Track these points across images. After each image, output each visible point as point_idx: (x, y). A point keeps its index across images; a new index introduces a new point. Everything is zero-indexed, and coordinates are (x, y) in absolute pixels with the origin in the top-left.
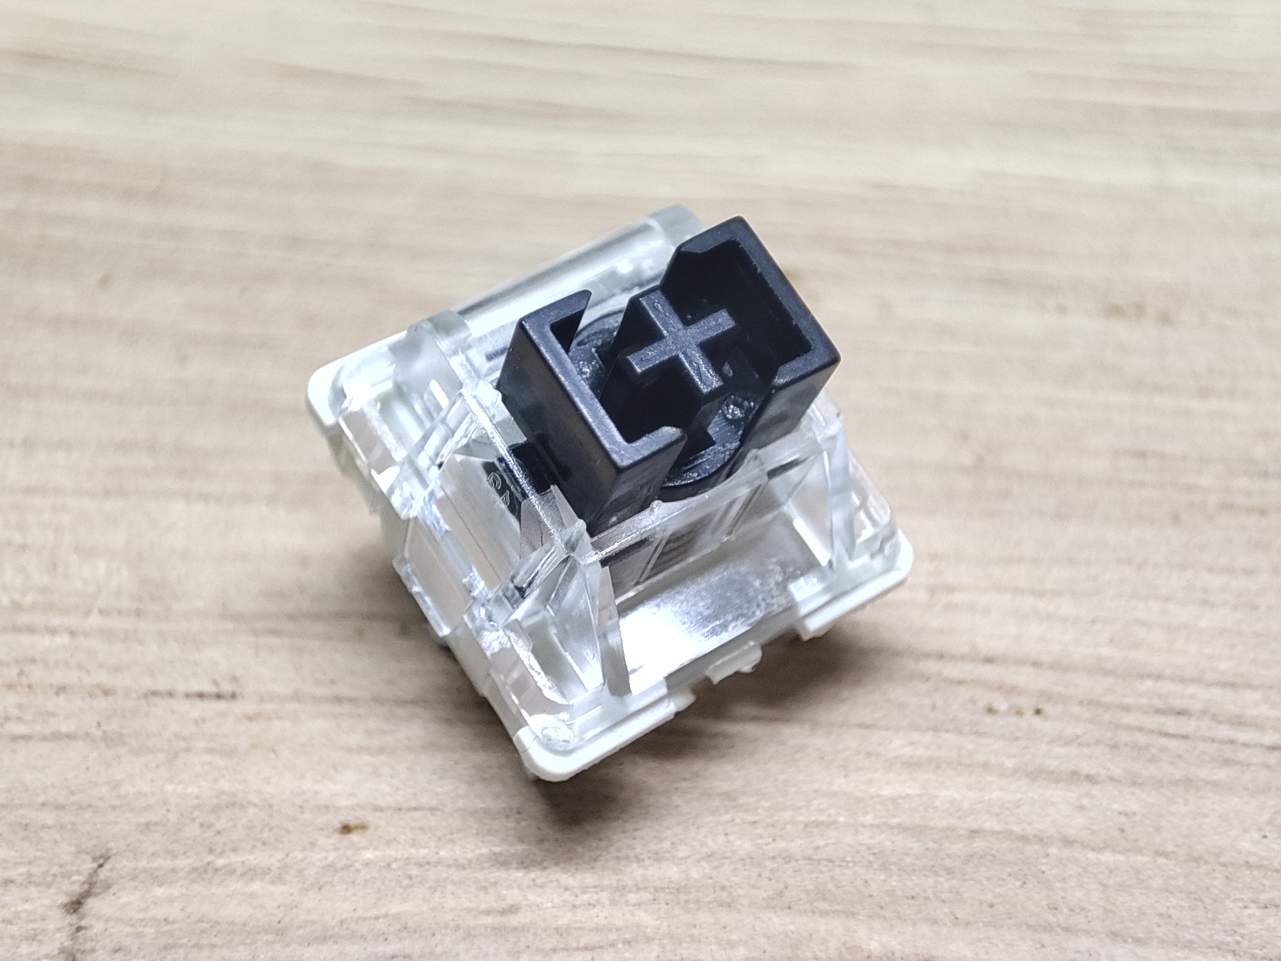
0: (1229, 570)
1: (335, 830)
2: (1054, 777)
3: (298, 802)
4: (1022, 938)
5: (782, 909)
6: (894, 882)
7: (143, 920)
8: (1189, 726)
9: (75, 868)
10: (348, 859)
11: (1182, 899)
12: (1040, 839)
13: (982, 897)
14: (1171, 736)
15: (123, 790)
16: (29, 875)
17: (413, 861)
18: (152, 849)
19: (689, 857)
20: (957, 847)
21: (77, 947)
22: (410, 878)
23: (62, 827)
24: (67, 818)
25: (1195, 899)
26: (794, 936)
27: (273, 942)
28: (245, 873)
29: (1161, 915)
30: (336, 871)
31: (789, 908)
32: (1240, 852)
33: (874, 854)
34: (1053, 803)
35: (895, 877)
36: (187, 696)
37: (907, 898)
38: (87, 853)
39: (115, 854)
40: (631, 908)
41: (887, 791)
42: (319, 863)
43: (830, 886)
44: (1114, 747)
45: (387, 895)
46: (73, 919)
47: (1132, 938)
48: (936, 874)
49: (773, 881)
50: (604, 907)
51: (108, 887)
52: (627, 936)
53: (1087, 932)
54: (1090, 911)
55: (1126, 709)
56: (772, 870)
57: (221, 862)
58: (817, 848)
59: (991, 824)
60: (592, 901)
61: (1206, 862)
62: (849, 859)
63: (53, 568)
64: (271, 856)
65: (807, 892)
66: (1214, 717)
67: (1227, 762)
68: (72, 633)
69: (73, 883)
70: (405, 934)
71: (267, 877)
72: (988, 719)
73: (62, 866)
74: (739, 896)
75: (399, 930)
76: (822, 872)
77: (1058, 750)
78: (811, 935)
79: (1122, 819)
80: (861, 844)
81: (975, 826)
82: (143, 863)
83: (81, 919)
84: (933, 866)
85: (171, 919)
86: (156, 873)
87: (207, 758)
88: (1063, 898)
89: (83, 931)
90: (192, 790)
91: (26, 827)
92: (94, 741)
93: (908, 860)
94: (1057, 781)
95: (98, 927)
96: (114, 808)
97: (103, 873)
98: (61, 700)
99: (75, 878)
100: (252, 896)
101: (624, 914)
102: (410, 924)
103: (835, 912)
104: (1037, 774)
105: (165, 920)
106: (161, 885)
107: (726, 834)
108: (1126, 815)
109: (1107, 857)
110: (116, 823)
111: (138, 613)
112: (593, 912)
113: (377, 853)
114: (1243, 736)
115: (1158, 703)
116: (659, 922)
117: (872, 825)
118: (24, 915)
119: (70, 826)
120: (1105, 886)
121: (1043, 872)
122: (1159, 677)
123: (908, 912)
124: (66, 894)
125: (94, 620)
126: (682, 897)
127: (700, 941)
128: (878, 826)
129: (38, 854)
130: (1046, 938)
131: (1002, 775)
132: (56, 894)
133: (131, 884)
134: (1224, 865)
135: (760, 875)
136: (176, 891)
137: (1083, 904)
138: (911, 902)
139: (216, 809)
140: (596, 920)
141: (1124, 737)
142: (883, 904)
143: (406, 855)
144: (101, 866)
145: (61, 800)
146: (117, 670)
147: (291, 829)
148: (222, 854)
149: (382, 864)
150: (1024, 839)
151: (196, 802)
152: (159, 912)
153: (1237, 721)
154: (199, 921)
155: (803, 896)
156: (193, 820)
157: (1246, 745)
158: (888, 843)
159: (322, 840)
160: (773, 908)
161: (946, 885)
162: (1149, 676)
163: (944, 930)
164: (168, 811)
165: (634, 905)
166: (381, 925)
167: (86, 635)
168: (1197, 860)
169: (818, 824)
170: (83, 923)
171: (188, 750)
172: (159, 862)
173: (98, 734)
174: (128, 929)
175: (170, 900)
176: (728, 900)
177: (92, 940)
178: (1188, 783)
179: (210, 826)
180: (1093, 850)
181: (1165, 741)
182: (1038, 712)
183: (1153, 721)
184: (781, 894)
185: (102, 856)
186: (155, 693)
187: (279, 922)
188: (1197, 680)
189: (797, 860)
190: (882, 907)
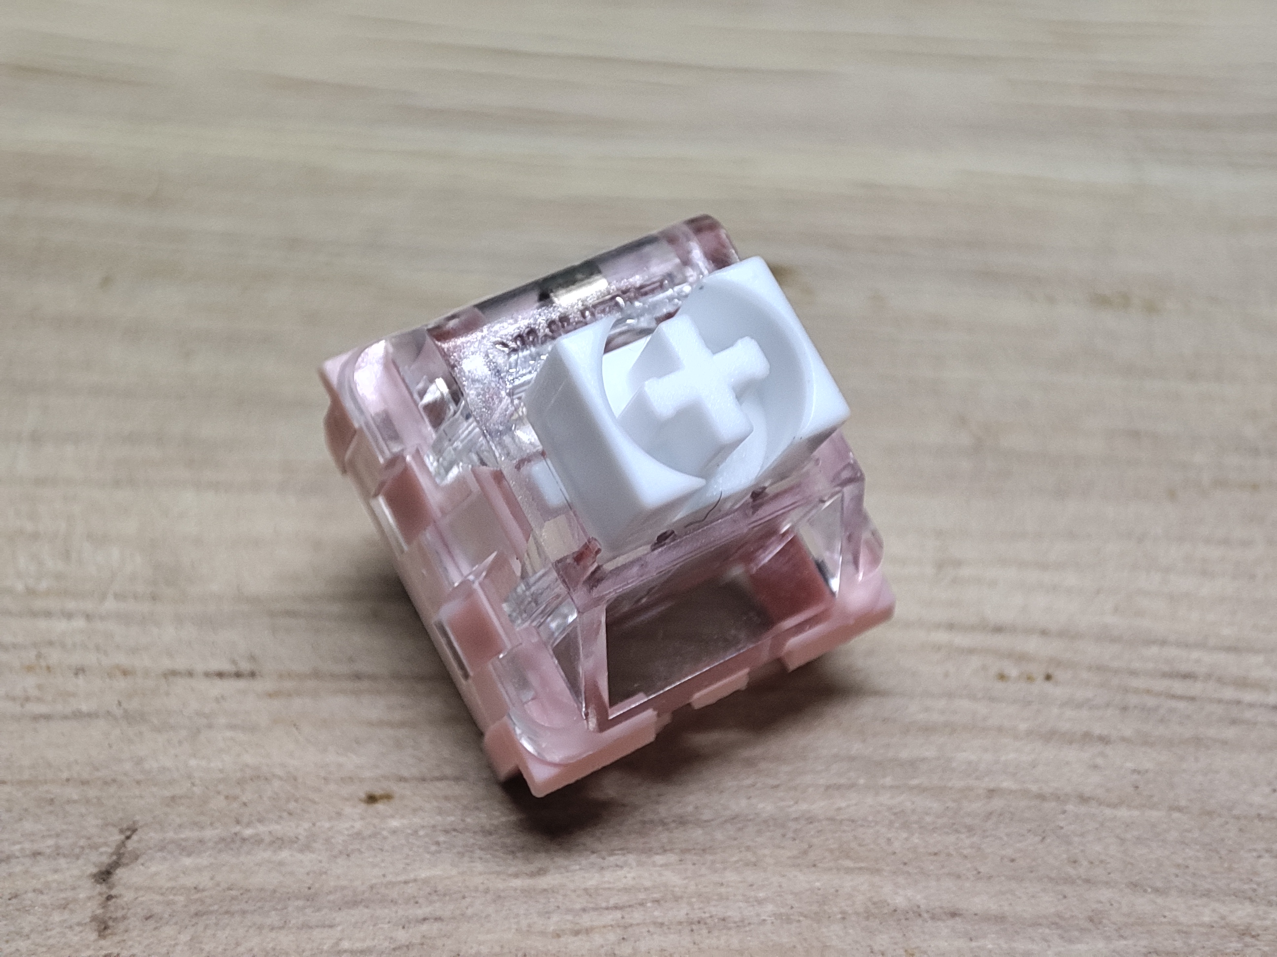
0: (1225, 542)
1: (361, 800)
2: (1068, 739)
3: (323, 774)
4: (1044, 890)
5: (808, 867)
6: (916, 840)
7: (173, 888)
8: (1196, 688)
9: (102, 840)
10: (375, 826)
11: (1198, 851)
12: (1057, 798)
13: (1003, 853)
14: (1181, 698)
15: (147, 766)
16: (58, 847)
17: (440, 828)
18: (178, 821)
19: (713, 820)
20: (977, 806)
21: (108, 915)
22: (438, 843)
23: (88, 801)
24: (92, 793)
25: (1210, 850)
26: (820, 892)
27: (304, 908)
28: (274, 842)
29: (1178, 866)
30: (363, 839)
31: (814, 866)
32: (1251, 805)
33: (895, 814)
34: (1067, 763)
35: (917, 835)
36: (207, 675)
37: (930, 854)
38: (114, 826)
39: (141, 827)
40: (658, 868)
41: (904, 754)
42: (346, 832)
43: (854, 845)
44: (1125, 709)
45: (414, 860)
46: (101, 888)
47: (1151, 888)
48: (957, 831)
49: (797, 842)
50: (632, 868)
51: (137, 858)
52: (656, 896)
53: (1107, 883)
54: (1109, 863)
55: (1134, 673)
56: (795, 831)
57: (248, 832)
58: (839, 809)
59: (1007, 784)
60: (618, 863)
61: (1220, 815)
62: (870, 818)
63: (66, 556)
64: (297, 826)
65: (831, 851)
66: (1221, 681)
67: (1234, 722)
68: (88, 617)
69: (101, 854)
70: (435, 898)
71: (296, 846)
72: (1000, 686)
73: (89, 838)
74: (765, 856)
75: (430, 894)
76: (844, 831)
77: (1069, 713)
78: (837, 891)
79: (1135, 777)
80: (881, 805)
81: (992, 785)
82: (170, 835)
83: (111, 888)
84: (954, 824)
85: (201, 887)
86: (184, 844)
87: (229, 734)
88: (1082, 851)
89: (114, 900)
90: (216, 764)
91: (52, 801)
92: (115, 718)
93: (928, 819)
94: (1071, 742)
95: (128, 896)
96: (138, 782)
97: (131, 845)
98: (81, 680)
99: (103, 849)
100: (281, 864)
101: (651, 875)
102: (440, 888)
103: (860, 869)
104: (1050, 736)
105: (195, 888)
106: (189, 855)
107: (749, 798)
108: (1139, 772)
109: (1123, 813)
110: (141, 797)
111: (154, 598)
112: (621, 873)
113: (405, 822)
114: (1248, 696)
115: (1166, 668)
116: (685, 882)
117: (891, 787)
118: (54, 885)
119: (95, 800)
120: (1123, 841)
121: (1062, 828)
122: (1163, 643)
123: (932, 867)
124: (95, 865)
125: (110, 605)
126: (709, 858)
127: (727, 899)
128: (897, 787)
129: (65, 827)
130: (1067, 889)
131: (1016, 737)
132: (85, 865)
133: (160, 854)
134: (1238, 818)
135: (784, 836)
136: (204, 860)
137: (1103, 857)
138: (935, 858)
139: (240, 782)
140: (624, 881)
141: (1133, 700)
142: (906, 860)
143: (433, 822)
144: (128, 838)
145: (85, 776)
146: (134, 651)
147: (317, 800)
148: (249, 825)
149: (409, 831)
150: (1042, 797)
151: (221, 776)
152: (188, 881)
153: (1242, 683)
154: (230, 889)
155: (827, 854)
156: (219, 793)
157: (1251, 705)
158: (908, 804)
159: (348, 810)
160: (799, 865)
161: (968, 842)
162: (1154, 642)
163: (967, 885)
164: (193, 784)
165: (661, 866)
166: (411, 889)
167: (102, 618)
168: (1210, 814)
169: (838, 787)
170: (113, 892)
171: (210, 726)
172: (186, 834)
173: (118, 712)
174: (158, 898)
175: (199, 869)
176: (753, 859)
177: (123, 908)
178: (1198, 741)
179: (235, 798)
180: (1109, 806)
181: (1173, 704)
182: (1048, 677)
183: (1161, 685)
184: (805, 853)
185: (128, 829)
186: (174, 673)
187: (309, 888)
188: (1201, 645)
189: (819, 821)
190: (905, 864)
